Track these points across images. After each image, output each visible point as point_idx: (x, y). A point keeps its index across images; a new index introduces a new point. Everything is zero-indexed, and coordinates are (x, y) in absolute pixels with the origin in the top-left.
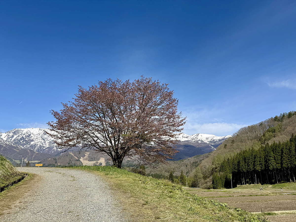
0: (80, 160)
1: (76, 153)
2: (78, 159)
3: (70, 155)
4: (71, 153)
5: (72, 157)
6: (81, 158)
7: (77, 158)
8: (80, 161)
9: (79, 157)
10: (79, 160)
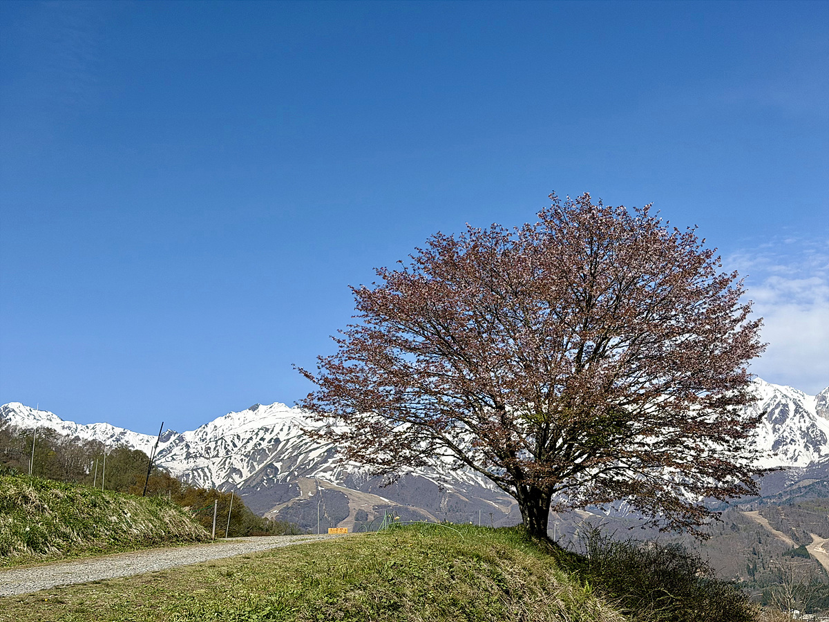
0: (810, 551)
1: (778, 513)
2: (796, 547)
3: (749, 522)
4: (754, 515)
5: (761, 535)
6: (812, 540)
7: (789, 541)
8: (808, 556)
9: (799, 535)
10: (803, 553)
